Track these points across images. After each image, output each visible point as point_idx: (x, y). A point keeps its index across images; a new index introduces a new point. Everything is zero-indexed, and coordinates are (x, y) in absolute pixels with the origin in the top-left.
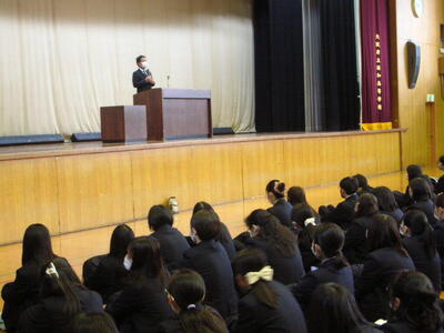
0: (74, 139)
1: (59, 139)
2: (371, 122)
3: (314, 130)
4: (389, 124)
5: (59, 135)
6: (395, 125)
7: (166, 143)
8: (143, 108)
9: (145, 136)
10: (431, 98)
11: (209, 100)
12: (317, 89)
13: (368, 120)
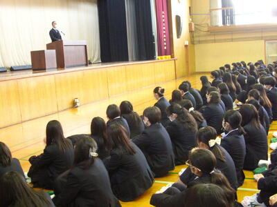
0: (12, 70)
1: (5, 70)
2: (161, 55)
3: (133, 61)
4: (170, 56)
5: (4, 68)
6: (172, 57)
7: (66, 70)
8: (54, 51)
9: (56, 66)
10: (187, 43)
11: (86, 46)
12: (133, 39)
13: (160, 54)
